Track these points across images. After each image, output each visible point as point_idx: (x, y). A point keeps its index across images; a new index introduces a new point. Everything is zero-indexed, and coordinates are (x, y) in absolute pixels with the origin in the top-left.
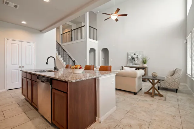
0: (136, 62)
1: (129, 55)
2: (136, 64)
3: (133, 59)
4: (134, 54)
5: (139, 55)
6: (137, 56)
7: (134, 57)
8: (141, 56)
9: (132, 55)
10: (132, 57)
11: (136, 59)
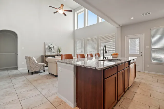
0: (53, 51)
1: (47, 45)
2: (53, 53)
3: (50, 48)
4: (51, 45)
5: (54, 46)
6: (53, 46)
7: (51, 46)
8: (56, 46)
9: (50, 45)
10: (49, 47)
11: (52, 49)
